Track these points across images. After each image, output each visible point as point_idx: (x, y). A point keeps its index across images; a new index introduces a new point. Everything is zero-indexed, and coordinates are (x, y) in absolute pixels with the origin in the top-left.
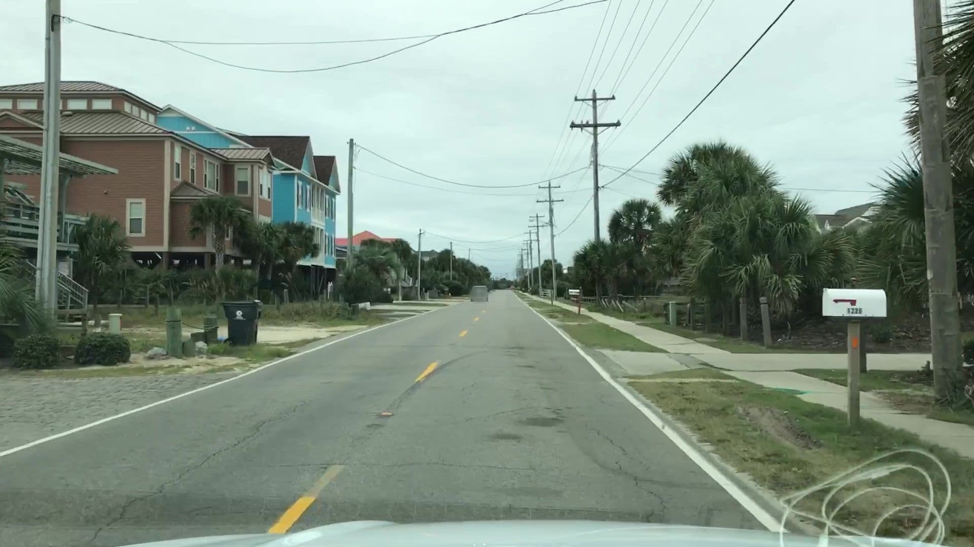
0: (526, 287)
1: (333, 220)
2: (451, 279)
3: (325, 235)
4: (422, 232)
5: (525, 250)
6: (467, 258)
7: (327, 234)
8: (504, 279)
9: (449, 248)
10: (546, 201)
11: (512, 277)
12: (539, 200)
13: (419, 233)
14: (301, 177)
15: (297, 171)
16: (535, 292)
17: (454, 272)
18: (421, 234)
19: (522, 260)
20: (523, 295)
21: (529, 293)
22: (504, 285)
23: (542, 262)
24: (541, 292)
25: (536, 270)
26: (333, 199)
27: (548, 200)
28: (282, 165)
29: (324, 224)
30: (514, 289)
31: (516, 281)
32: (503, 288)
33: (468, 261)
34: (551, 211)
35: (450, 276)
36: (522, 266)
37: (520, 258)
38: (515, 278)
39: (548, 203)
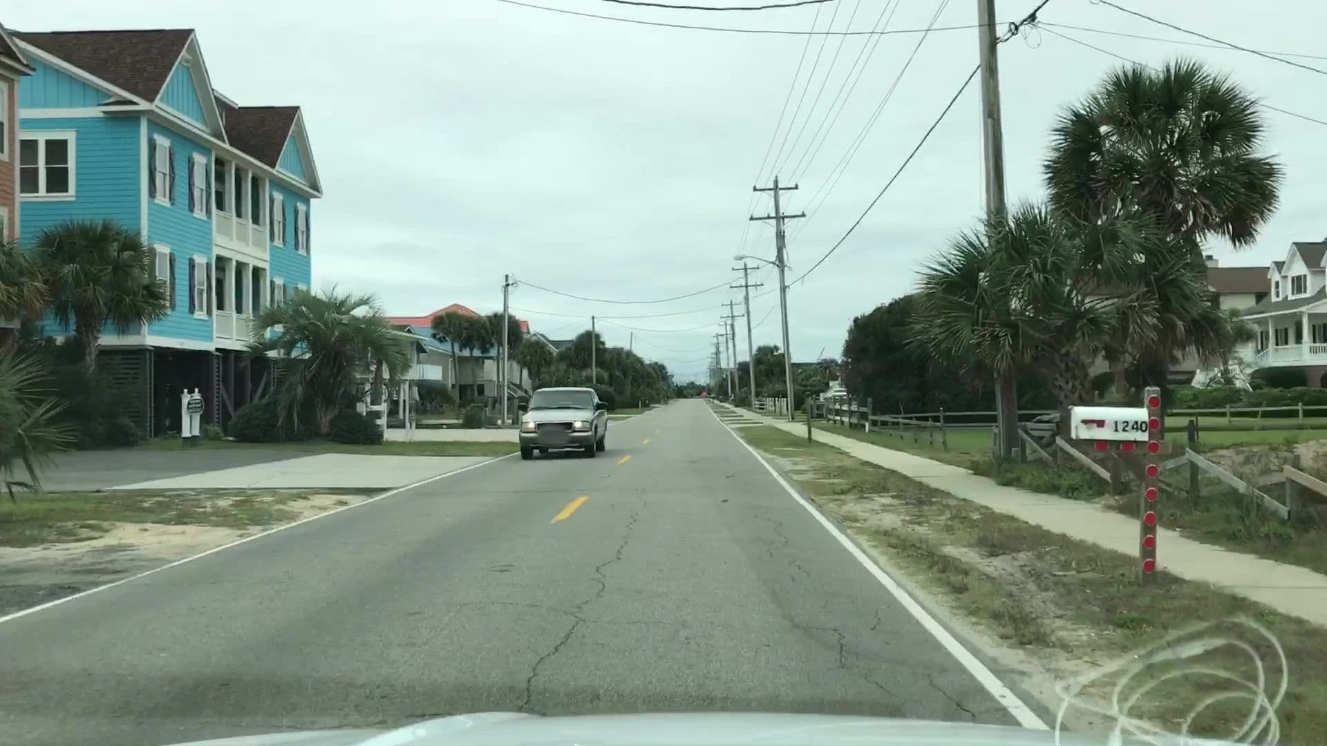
0: (726, 394)
1: (302, 252)
2: (594, 382)
3: (272, 282)
4: (510, 282)
5: (722, 335)
6: (627, 347)
7: (279, 281)
8: (692, 383)
9: (589, 328)
10: (769, 217)
11: (703, 380)
12: (755, 216)
13: (504, 284)
14: (160, 124)
15: (143, 105)
16: (743, 402)
17: (599, 369)
18: (508, 285)
19: (718, 353)
20: (722, 407)
21: (730, 404)
22: (692, 391)
23: (754, 352)
24: (755, 403)
25: (743, 367)
26: (301, 207)
27: (773, 214)
28: (107, 94)
29: (267, 256)
30: (706, 397)
31: (708, 385)
32: (692, 396)
33: (629, 354)
34: (780, 236)
35: (592, 378)
36: (718, 363)
37: (714, 350)
38: (708, 381)
39: (773, 222)
